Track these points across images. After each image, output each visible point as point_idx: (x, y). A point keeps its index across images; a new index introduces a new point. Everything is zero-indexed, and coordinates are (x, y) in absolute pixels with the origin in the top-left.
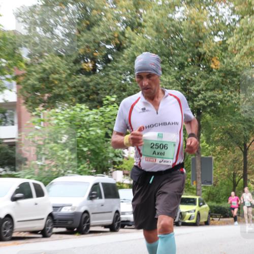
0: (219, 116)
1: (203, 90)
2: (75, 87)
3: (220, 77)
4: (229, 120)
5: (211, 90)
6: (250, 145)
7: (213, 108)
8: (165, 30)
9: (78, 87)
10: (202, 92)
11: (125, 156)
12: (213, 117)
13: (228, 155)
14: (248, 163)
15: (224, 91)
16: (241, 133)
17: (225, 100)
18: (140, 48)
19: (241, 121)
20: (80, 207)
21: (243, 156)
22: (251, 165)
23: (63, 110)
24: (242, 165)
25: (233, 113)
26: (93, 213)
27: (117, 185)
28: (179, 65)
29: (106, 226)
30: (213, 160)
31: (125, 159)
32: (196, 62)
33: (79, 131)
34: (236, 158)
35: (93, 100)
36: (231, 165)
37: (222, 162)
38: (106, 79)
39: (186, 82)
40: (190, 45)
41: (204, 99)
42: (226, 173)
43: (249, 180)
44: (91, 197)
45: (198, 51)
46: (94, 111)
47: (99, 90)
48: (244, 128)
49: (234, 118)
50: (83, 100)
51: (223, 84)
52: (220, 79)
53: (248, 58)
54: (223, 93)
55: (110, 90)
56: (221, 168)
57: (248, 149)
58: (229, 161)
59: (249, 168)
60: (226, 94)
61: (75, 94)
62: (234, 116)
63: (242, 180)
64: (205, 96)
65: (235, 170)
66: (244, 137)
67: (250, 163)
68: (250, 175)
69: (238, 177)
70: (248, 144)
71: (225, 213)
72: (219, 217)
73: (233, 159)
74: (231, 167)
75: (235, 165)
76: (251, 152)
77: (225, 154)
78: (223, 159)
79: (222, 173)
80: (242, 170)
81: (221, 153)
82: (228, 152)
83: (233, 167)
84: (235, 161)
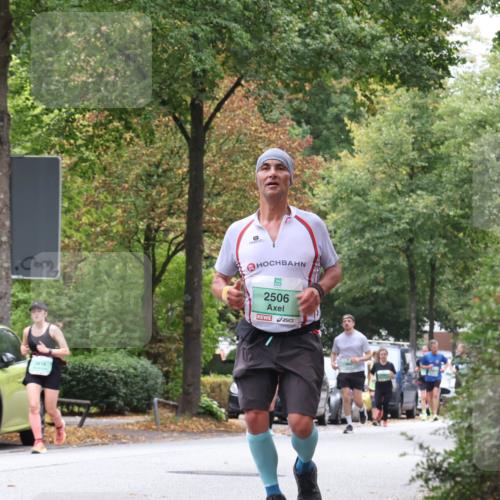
6: (217, 109)
13: (126, 154)
14: (207, 190)
16: (181, 60)
22: (219, 194)
24: (180, 195)
30: (62, 172)
34: (158, 165)
36: (138, 191)
37: (99, 179)
42: (117, 228)
48: (195, 36)
56: (97, 204)
57: (207, 127)
58: (132, 176)
63: (182, 255)
65: (152, 214)
66: (194, 75)
67: (213, 186)
68: (215, 236)
69: (165, 246)
70: (210, 106)
71: (107, 396)
72: (82, 410)
73: (148, 168)
74: (137, 202)
75: (154, 194)
76: (221, 141)
77: (113, 145)
78: (105, 169)
79: (97, 226)
80: (182, 215)
81: (96, 139)
82: (126, 139)
83: (147, 202)
84: (155, 177)
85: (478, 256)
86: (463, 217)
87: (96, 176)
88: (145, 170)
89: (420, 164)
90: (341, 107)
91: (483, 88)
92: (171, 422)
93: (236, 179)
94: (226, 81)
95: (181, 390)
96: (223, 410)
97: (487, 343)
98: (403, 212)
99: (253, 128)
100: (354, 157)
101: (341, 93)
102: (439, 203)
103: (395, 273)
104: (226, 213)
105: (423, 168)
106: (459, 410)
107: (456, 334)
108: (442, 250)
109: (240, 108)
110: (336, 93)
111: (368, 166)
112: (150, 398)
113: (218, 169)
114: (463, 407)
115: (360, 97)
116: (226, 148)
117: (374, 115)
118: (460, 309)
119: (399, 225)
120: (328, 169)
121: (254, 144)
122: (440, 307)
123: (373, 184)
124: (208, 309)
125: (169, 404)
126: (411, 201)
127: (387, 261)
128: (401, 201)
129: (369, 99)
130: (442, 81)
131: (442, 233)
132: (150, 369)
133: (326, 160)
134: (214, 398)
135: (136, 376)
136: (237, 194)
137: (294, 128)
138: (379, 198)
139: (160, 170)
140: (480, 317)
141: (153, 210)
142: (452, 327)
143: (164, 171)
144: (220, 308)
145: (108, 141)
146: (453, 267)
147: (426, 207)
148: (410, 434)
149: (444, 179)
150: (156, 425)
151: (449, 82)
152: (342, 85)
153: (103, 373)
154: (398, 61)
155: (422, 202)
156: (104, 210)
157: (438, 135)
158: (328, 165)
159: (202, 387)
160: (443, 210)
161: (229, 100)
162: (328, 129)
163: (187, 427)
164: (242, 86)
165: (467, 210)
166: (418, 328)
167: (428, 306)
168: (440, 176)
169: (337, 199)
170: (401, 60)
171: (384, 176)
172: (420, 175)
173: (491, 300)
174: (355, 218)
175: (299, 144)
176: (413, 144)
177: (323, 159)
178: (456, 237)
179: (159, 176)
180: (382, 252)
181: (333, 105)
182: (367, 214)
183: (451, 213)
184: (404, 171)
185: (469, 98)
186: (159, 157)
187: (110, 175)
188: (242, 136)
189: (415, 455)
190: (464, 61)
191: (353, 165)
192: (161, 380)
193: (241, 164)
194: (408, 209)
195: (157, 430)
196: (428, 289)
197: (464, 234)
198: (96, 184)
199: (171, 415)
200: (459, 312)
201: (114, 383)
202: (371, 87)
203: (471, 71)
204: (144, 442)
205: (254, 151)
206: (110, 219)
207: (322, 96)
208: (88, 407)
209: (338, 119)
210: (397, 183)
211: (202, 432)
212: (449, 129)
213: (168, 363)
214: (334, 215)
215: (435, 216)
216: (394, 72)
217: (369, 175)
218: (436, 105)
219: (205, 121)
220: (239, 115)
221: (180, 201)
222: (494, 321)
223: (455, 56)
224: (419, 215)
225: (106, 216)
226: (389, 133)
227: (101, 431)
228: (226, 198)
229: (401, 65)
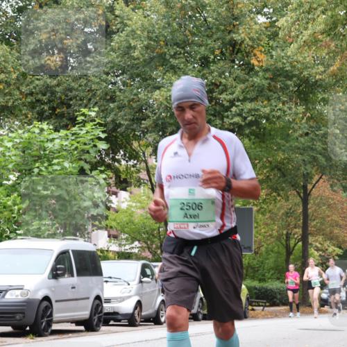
0: (264, 142)
1: (238, 100)
2: (31, 94)
3: (267, 79)
4: (280, 148)
5: (252, 100)
6: (313, 187)
7: (254, 128)
8: (179, 5)
9: (37, 94)
10: (237, 103)
11: (113, 205)
12: (254, 143)
13: (278, 205)
14: (310, 218)
15: (273, 101)
16: (298, 169)
17: (274, 116)
18: (139, 32)
19: (299, 148)
20: (36, 291)
21: (301, 206)
22: (314, 220)
23: (12, 132)
24: (299, 220)
25: (287, 137)
26: (56, 301)
27: (99, 253)
28: (200, 59)
29: (78, 323)
30: (254, 212)
31: (111, 211)
32: (227, 54)
33: (37, 165)
34: (290, 209)
35: (62, 116)
36: (283, 220)
37: (268, 215)
38: (83, 81)
39: (211, 87)
40: (218, 29)
41: (240, 115)
42: (275, 233)
43: (311, 244)
44: (55, 274)
45: (232, 38)
46: (63, 132)
47: (71, 99)
48: (304, 160)
49: (287, 145)
50: (45, 116)
51: (270, 91)
52: (265, 83)
53: (310, 50)
54: (271, 105)
55: (90, 100)
56: (267, 224)
57: (309, 194)
58: (280, 214)
59: (313, 224)
60: (276, 106)
61: (32, 106)
62: (287, 141)
63: (300, 243)
64: (242, 110)
65: (289, 228)
66: (304, 175)
67: (312, 216)
68: (313, 236)
69: (294, 240)
70: (310, 186)
71: (273, 299)
72: (263, 304)
74: (283, 223)
75: (289, 220)
76: (315, 199)
77: (273, 202)
78: (270, 211)
79: (267, 233)
80: (300, 228)
81: (267, 200)
82: (278, 200)
83: (287, 223)
84: (289, 214)
88: (285, 211)
93: (321, 214)
94: (316, 177)
99: (327, 194)
104: (317, 227)
109: (322, 186)
113: (314, 210)
116: (317, 202)
121: (327, 200)
136: (321, 220)
137: (343, 194)
141: (289, 226)
143: (293, 211)
145: (271, 200)
153: (271, 290)
156: (270, 227)
161: (317, 184)
164: (322, 179)
179: (291, 213)
186: (291, 206)
187: (272, 213)
188: (323, 197)
198: (267, 217)
201: (275, 294)
205: (327, 203)
208: (265, 303)
219: (308, 192)
220: (321, 189)
221: (299, 222)
225: (271, 229)
227: (271, 312)
228: (317, 221)
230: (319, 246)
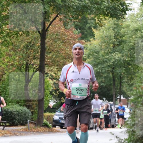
6: (50, 24)
13: (20, 39)
21: (40, 40)
22: (50, 52)
24: (38, 53)
37: (11, 47)
42: (16, 63)
43: (47, 73)
56: (10, 55)
57: (47, 30)
58: (22, 46)
59: (49, 56)
65: (28, 59)
67: (49, 49)
68: (49, 66)
69: (32, 69)
70: (48, 23)
71: (12, 120)
72: (4, 124)
73: (27, 43)
74: (23, 55)
75: (29, 52)
76: (51, 35)
77: (16, 36)
78: (13, 44)
79: (10, 63)
80: (38, 59)
81: (10, 34)
82: (20, 34)
83: (27, 55)
84: (29, 47)
85: (135, 74)
86: (130, 61)
87: (10, 46)
88: (26, 44)
89: (116, 43)
90: (91, 24)
91: (137, 19)
92: (33, 129)
93: (56, 48)
94: (53, 15)
95: (37, 118)
96: (51, 125)
97: (138, 102)
98: (111, 59)
99: (62, 31)
100: (95, 41)
101: (91, 19)
102: (123, 56)
103: (108, 79)
104: (53, 59)
105: (118, 44)
106: (129, 125)
107: (128, 100)
108: (124, 71)
109: (58, 24)
110: (89, 19)
111: (99, 44)
112: (26, 120)
113: (50, 44)
114: (130, 124)
115: (97, 21)
116: (53, 37)
117: (101, 27)
118: (130, 91)
119: (109, 63)
120: (86, 44)
121: (62, 36)
122: (123, 90)
123: (101, 49)
124: (46, 91)
125: (33, 122)
126: (113, 55)
127: (105, 75)
128: (110, 55)
129: (100, 22)
130: (124, 16)
131: (124, 66)
132: (27, 111)
133: (86, 42)
134: (48, 120)
135: (22, 113)
136: (56, 52)
137: (75, 31)
138: (103, 54)
139: (31, 44)
140: (136, 94)
141: (28, 58)
142: (127, 97)
143: (32, 45)
144: (50, 90)
145: (14, 34)
146: (127, 77)
147: (118, 57)
148: (113, 133)
149: (124, 48)
150: (29, 129)
151: (126, 16)
152: (91, 17)
153: (11, 112)
154: (109, 9)
155: (117, 56)
156: (12, 57)
157: (123, 33)
158: (86, 43)
159: (44, 117)
160: (124, 58)
161: (54, 21)
162: (87, 31)
163: (39, 130)
164: (59, 17)
165: (132, 58)
166: (116, 97)
167: (119, 90)
168: (123, 47)
169: (89, 55)
170: (111, 9)
171: (105, 47)
172: (117, 47)
173: (140, 88)
174: (95, 61)
175: (77, 36)
176: (114, 36)
177: (85, 41)
178: (128, 67)
179: (30, 46)
180: (104, 72)
181: (88, 23)
182: (99, 60)
183: (127, 59)
184: (111, 45)
185: (133, 22)
186: (31, 40)
187: (15, 46)
188: (58, 33)
189: (115, 140)
190: (131, 10)
191: (95, 43)
192: (30, 114)
193: (58, 43)
194: (112, 58)
195: (29, 131)
196: (119, 85)
197: (131, 66)
198: (10, 48)
199: (33, 126)
200: (129, 92)
201: (15, 115)
202: (101, 18)
203: (133, 13)
204: (24, 135)
205: (62, 38)
206: (14, 60)
207: (85, 21)
208: (5, 123)
209: (90, 28)
210: (109, 49)
211: (44, 132)
212: (126, 31)
213: (33, 109)
214: (88, 60)
215: (121, 60)
216: (108, 13)
217: (100, 47)
218: (122, 24)
219: (46, 28)
220: (57, 26)
221: (37, 54)
222: (141, 95)
223: (128, 8)
224: (116, 60)
225: (13, 59)
226: (106, 33)
227: (10, 131)
228: (53, 54)
229: (110, 11)
230: (54, 75)
